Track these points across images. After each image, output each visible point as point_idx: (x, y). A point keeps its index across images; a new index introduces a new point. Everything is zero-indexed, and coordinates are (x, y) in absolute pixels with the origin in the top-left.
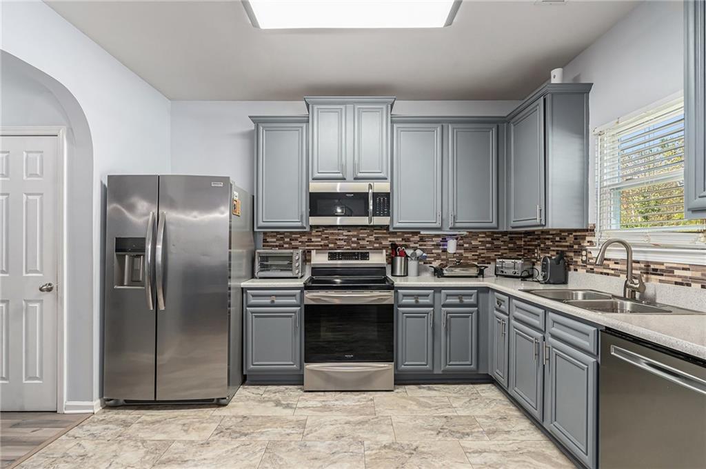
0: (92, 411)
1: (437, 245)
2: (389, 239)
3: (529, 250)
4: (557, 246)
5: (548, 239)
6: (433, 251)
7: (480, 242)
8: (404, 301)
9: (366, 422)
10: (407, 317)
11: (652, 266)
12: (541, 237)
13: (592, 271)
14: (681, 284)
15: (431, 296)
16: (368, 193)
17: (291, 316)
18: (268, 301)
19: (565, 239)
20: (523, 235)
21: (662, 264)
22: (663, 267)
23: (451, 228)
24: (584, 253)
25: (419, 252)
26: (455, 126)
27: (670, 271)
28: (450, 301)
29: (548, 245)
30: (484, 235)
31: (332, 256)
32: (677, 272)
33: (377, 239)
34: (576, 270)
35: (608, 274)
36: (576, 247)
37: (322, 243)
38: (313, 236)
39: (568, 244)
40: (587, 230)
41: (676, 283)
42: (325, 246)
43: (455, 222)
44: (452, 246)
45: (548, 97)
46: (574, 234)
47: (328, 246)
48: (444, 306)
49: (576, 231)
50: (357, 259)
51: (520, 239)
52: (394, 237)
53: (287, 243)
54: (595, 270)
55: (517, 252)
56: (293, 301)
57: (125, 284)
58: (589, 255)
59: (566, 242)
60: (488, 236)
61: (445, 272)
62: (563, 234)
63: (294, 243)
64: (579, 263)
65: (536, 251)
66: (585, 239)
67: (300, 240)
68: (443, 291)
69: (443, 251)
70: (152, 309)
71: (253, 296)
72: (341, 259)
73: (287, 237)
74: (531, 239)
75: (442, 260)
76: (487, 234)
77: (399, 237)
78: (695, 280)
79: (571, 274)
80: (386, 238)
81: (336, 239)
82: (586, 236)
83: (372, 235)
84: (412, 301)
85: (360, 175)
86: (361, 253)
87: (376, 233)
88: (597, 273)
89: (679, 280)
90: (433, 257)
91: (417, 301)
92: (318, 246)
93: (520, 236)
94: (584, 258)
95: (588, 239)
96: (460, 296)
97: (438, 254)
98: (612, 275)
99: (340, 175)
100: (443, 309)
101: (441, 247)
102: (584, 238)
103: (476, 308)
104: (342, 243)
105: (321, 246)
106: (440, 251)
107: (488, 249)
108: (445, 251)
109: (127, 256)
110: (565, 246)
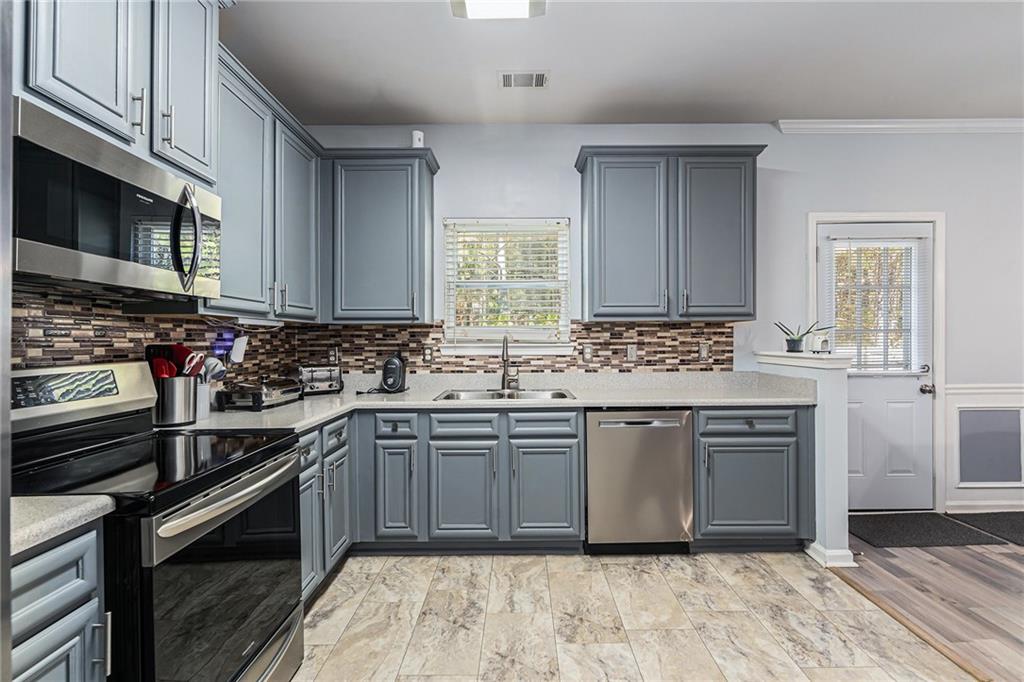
3: (312, 354)
4: (378, 345)
5: (359, 336)
11: (511, 360)
12: (343, 333)
13: (439, 370)
14: (537, 371)
19: (394, 336)
21: (520, 357)
22: (521, 360)
24: (428, 352)
27: (527, 362)
29: (359, 344)
32: (532, 363)
34: (415, 372)
35: (462, 372)
36: (413, 345)
39: (399, 342)
40: (432, 326)
41: (533, 371)
46: (409, 330)
49: (413, 326)
54: (444, 369)
58: (435, 354)
59: (396, 340)
62: (389, 330)
64: (418, 364)
65: (332, 353)
66: (428, 336)
74: (318, 336)
78: (546, 367)
79: (409, 377)
82: (429, 332)
88: (447, 372)
89: (535, 369)
94: (427, 358)
95: (432, 336)
98: (467, 372)
102: (426, 335)
110: (393, 345)
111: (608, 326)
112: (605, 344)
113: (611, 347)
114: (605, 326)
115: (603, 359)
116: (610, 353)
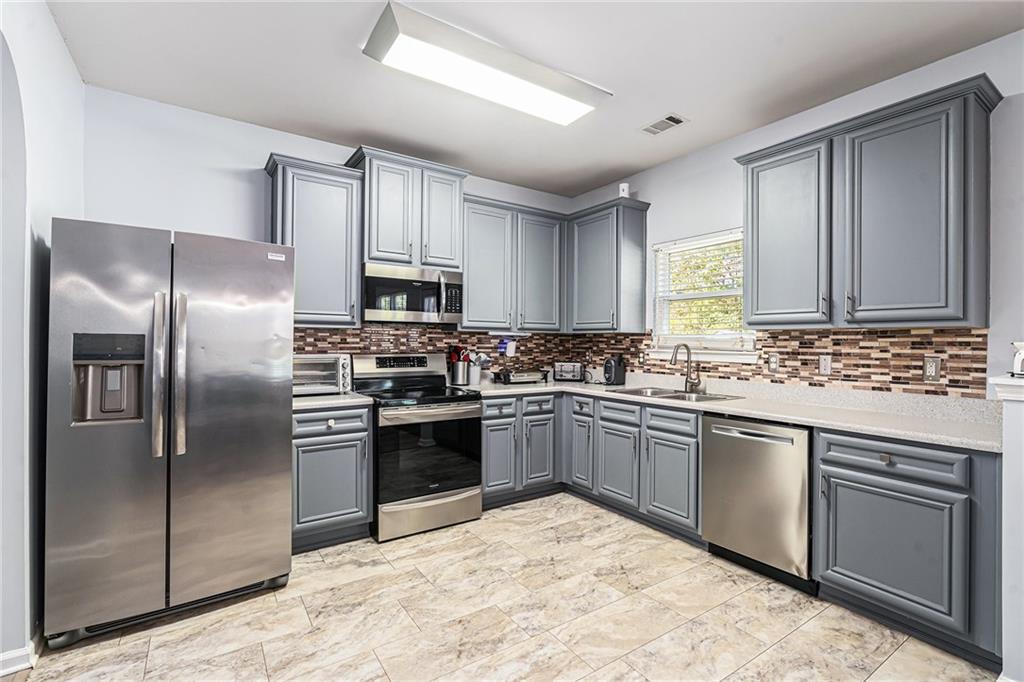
0: (28, 664)
1: (495, 348)
2: (445, 341)
3: (578, 353)
4: (612, 349)
5: (602, 342)
8: (488, 412)
10: (491, 431)
11: (702, 365)
12: (594, 339)
13: (649, 371)
14: (724, 378)
15: (513, 405)
16: (439, 284)
17: (355, 446)
18: (322, 427)
19: (621, 342)
21: (709, 363)
22: (710, 366)
23: (519, 329)
24: (641, 355)
25: (483, 357)
26: (526, 216)
27: (715, 368)
28: (532, 408)
29: (602, 348)
31: (381, 363)
32: (720, 369)
33: (430, 339)
34: (632, 371)
35: (664, 373)
36: (633, 349)
37: (361, 345)
38: (349, 335)
39: (624, 347)
40: (644, 335)
41: (720, 377)
42: (365, 348)
43: (524, 323)
44: (511, 349)
45: (621, 208)
46: (631, 337)
47: (370, 348)
48: (526, 414)
49: (633, 335)
50: (413, 366)
51: (568, 341)
52: (450, 338)
53: (309, 345)
54: (652, 370)
56: (358, 424)
57: (89, 417)
58: (646, 357)
59: (623, 345)
60: (542, 338)
61: (511, 378)
62: (619, 337)
63: (320, 345)
64: (636, 365)
66: (642, 342)
67: (329, 340)
68: (524, 398)
70: (160, 454)
71: (299, 422)
72: (393, 366)
73: (310, 336)
74: (581, 342)
75: (500, 365)
76: (543, 335)
77: (455, 337)
78: (733, 374)
79: (628, 374)
80: (441, 340)
82: (643, 339)
83: (424, 335)
84: (495, 412)
85: (430, 260)
86: (418, 358)
87: (430, 333)
88: (654, 372)
89: (722, 375)
90: (493, 362)
91: (501, 412)
92: (355, 348)
94: (641, 360)
95: (645, 342)
96: (538, 403)
97: (496, 358)
98: (668, 373)
99: (406, 258)
100: (525, 418)
101: (500, 350)
102: (641, 341)
104: (388, 345)
105: (360, 348)
106: (497, 355)
107: (541, 352)
108: (502, 354)
109: (91, 368)
110: (620, 349)
111: (797, 334)
112: (793, 353)
113: (800, 357)
114: (793, 334)
115: (790, 369)
116: (798, 364)
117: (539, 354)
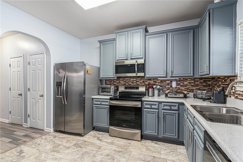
0: (50, 131)
1: (168, 84)
2: (148, 82)
4: (223, 84)
5: (220, 81)
6: (166, 86)
7: (188, 82)
8: (146, 106)
9: (121, 152)
10: (147, 113)
12: (217, 80)
13: (237, 98)
15: (157, 105)
16: (135, 64)
17: (106, 109)
18: (99, 103)
19: (226, 81)
20: (211, 79)
24: (234, 88)
25: (158, 87)
26: (172, 33)
28: (165, 107)
29: (220, 84)
30: (190, 80)
31: (126, 88)
33: (143, 81)
34: (230, 97)
37: (124, 83)
38: (121, 81)
39: (227, 83)
40: (235, 76)
42: (125, 84)
43: (172, 74)
44: (174, 84)
46: (230, 78)
47: (126, 84)
48: (163, 109)
50: (135, 89)
51: (210, 81)
52: (150, 81)
53: (112, 83)
54: (239, 97)
55: (208, 87)
56: (107, 103)
57: (59, 95)
58: (236, 90)
59: (227, 82)
60: (192, 80)
62: (225, 78)
63: (115, 83)
64: (231, 94)
65: (215, 86)
68: (162, 103)
69: (171, 87)
70: (64, 103)
71: (95, 101)
72: (129, 89)
73: (112, 81)
74: (214, 81)
75: (170, 90)
76: (192, 79)
79: (228, 99)
80: (147, 81)
81: (129, 82)
82: (234, 79)
83: (141, 80)
84: (149, 106)
85: (132, 57)
86: (136, 87)
87: (143, 79)
88: (239, 99)
90: (166, 89)
91: (151, 107)
92: (122, 84)
93: (209, 80)
94: (234, 91)
96: (170, 106)
97: (169, 88)
99: (125, 58)
100: (162, 111)
101: (170, 85)
103: (178, 112)
104: (131, 83)
106: (169, 86)
107: (192, 86)
108: (171, 86)
109: (60, 87)
117: (191, 87)
